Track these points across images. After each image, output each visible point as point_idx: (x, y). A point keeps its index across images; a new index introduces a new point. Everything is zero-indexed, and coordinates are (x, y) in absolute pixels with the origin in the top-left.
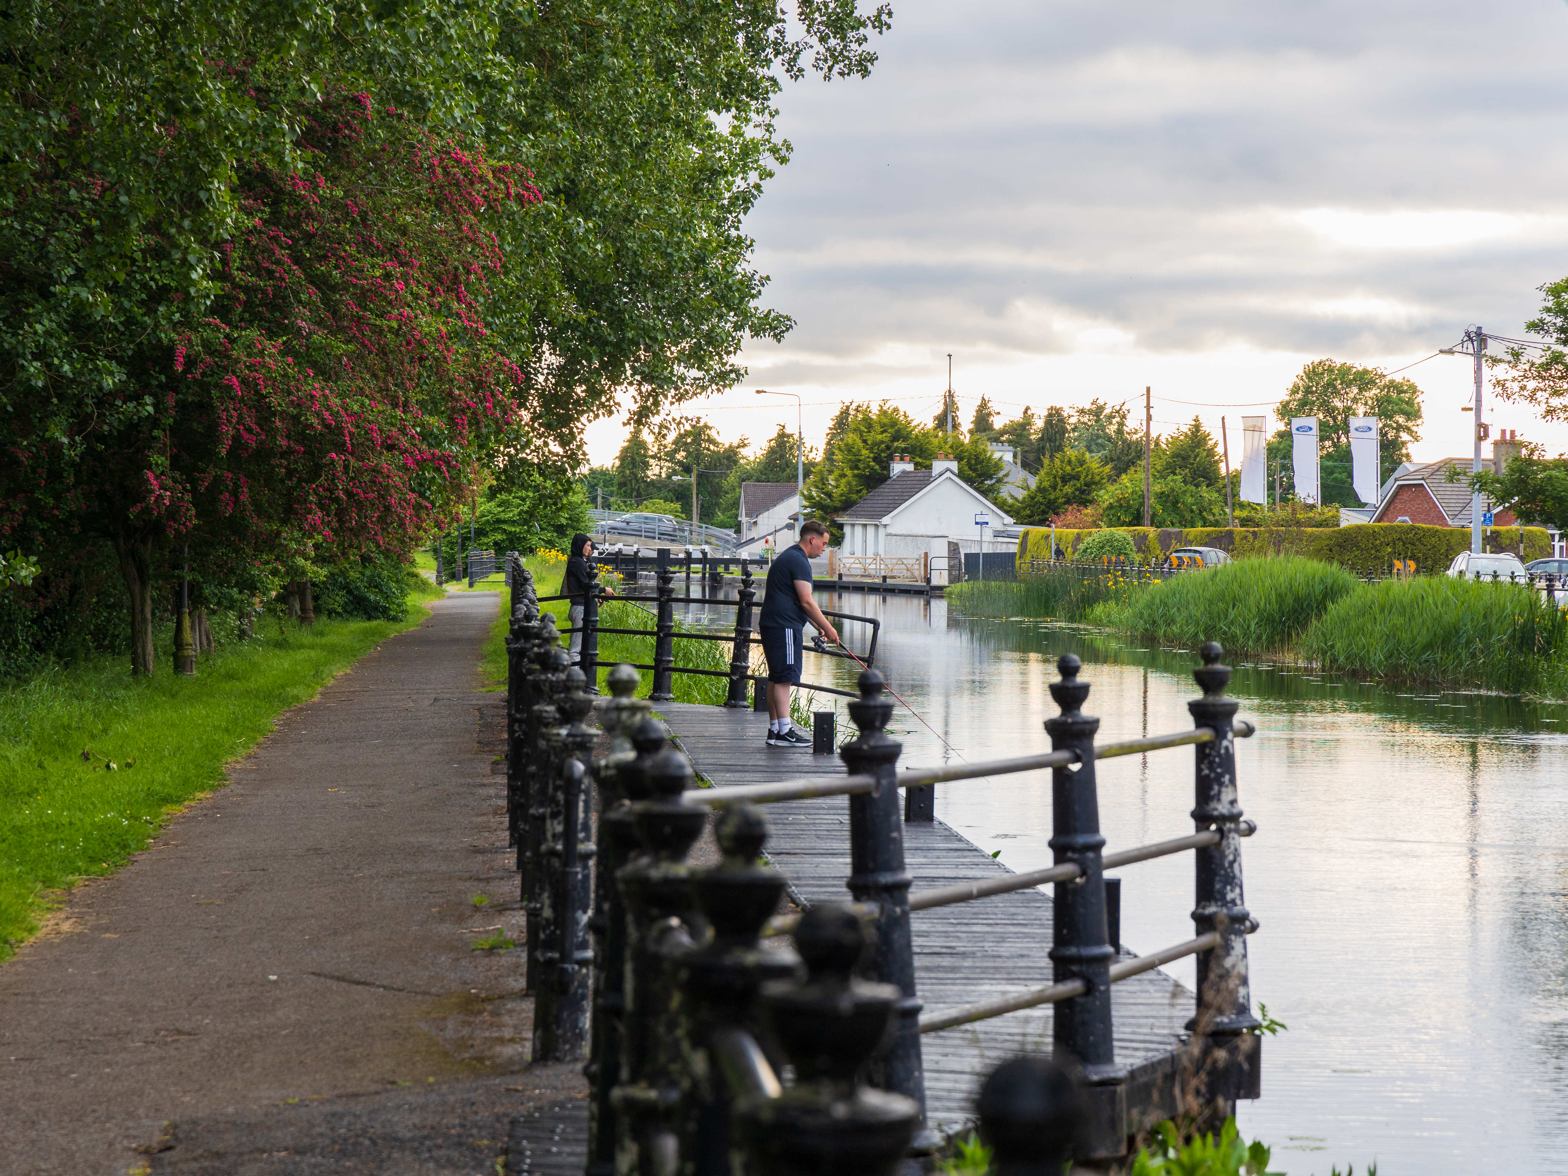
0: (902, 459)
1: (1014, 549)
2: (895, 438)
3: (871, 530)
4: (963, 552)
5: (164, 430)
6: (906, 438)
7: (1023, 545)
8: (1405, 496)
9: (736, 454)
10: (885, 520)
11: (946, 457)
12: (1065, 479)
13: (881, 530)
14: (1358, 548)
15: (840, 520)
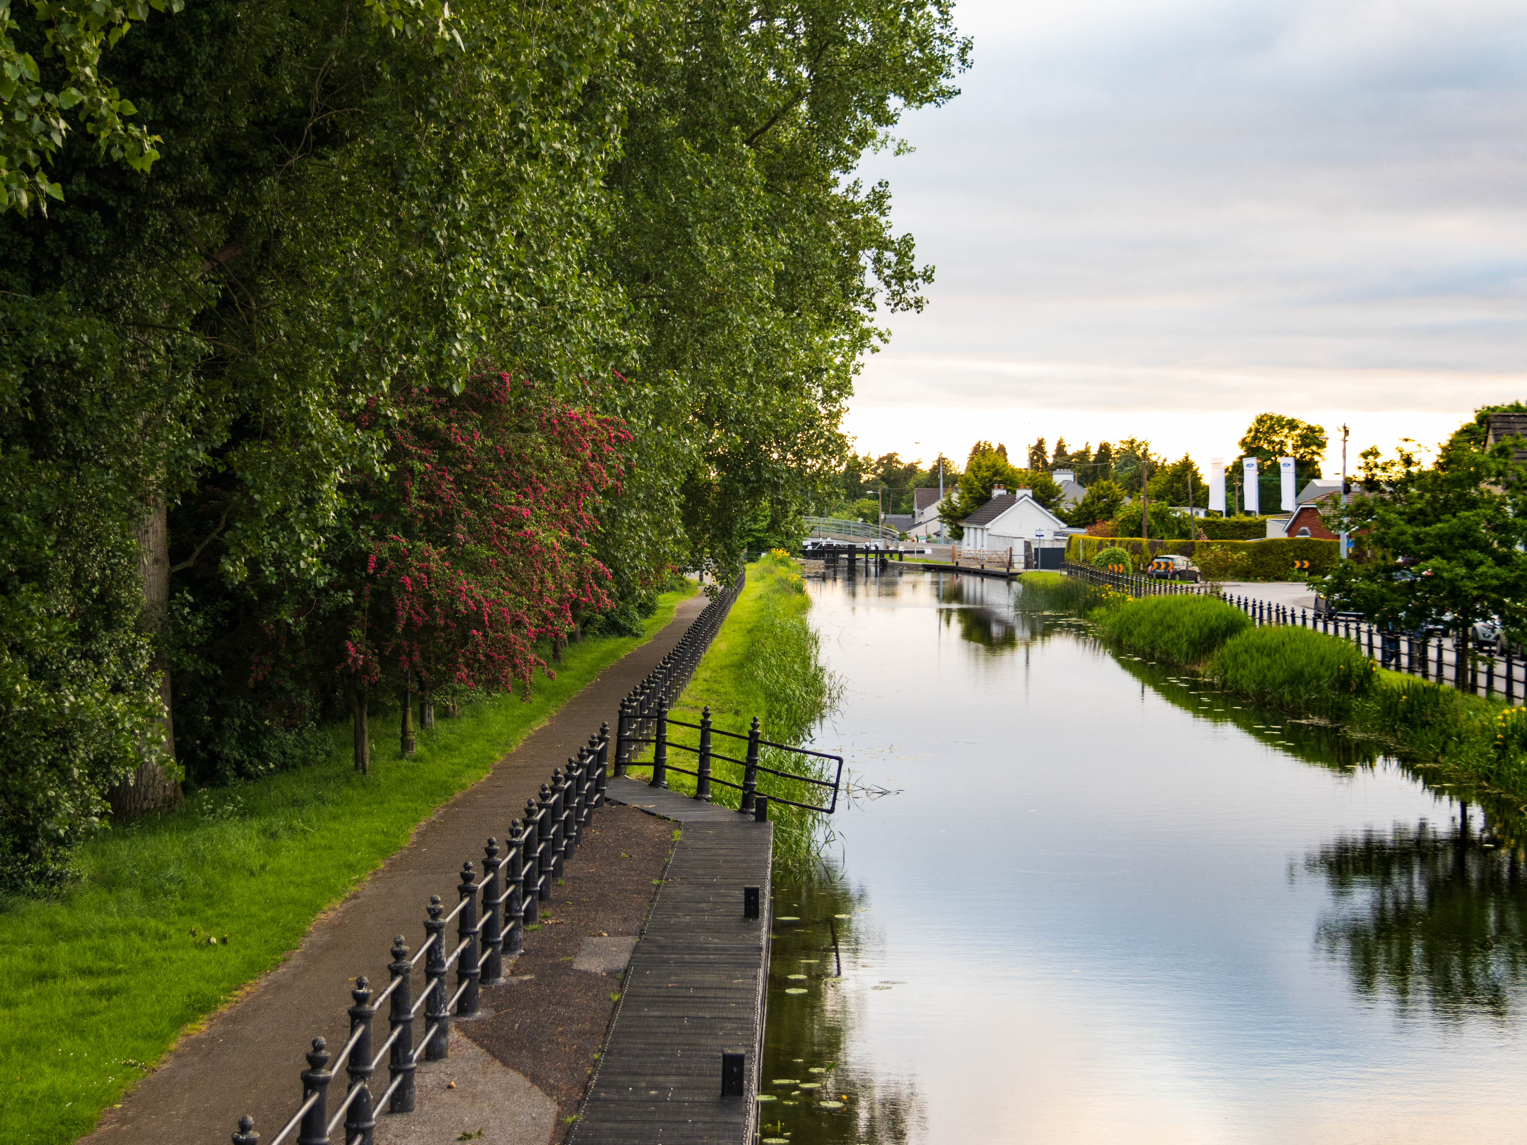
0: (999, 487)
1: (1064, 545)
2: (996, 474)
3: (979, 532)
4: (1033, 547)
5: (363, 611)
6: (1001, 474)
7: (1069, 544)
8: (1306, 514)
9: (915, 467)
10: (988, 526)
11: (1025, 488)
12: (1100, 498)
13: (985, 532)
14: (1272, 553)
15: (961, 524)
